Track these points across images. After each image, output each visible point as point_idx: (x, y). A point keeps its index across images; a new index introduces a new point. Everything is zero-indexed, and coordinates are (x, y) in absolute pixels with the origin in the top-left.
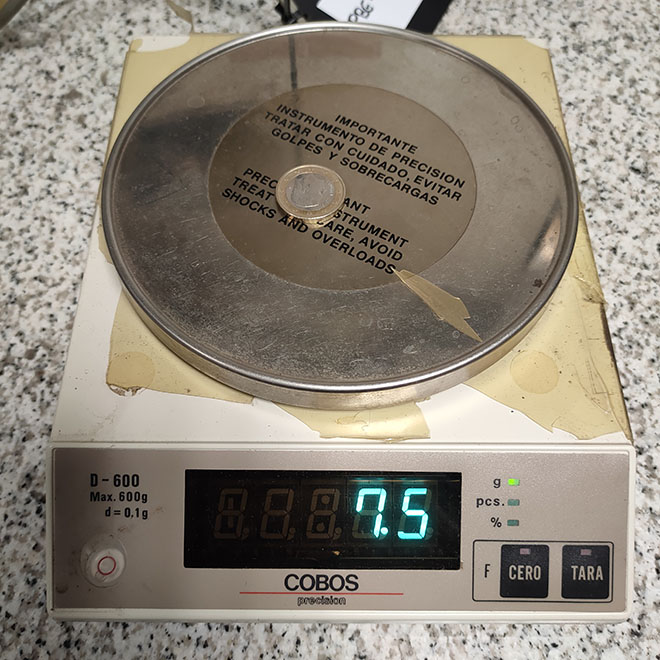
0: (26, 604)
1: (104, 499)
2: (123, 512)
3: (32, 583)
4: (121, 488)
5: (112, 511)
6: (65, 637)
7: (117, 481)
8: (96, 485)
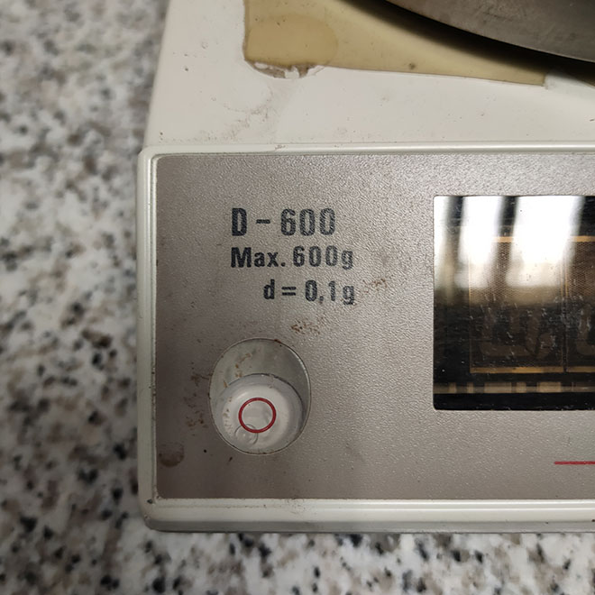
0: (81, 514)
1: (260, 261)
2: (301, 290)
3: (89, 478)
4: (297, 239)
5: (278, 289)
6: (153, 574)
7: (287, 224)
8: (244, 231)
